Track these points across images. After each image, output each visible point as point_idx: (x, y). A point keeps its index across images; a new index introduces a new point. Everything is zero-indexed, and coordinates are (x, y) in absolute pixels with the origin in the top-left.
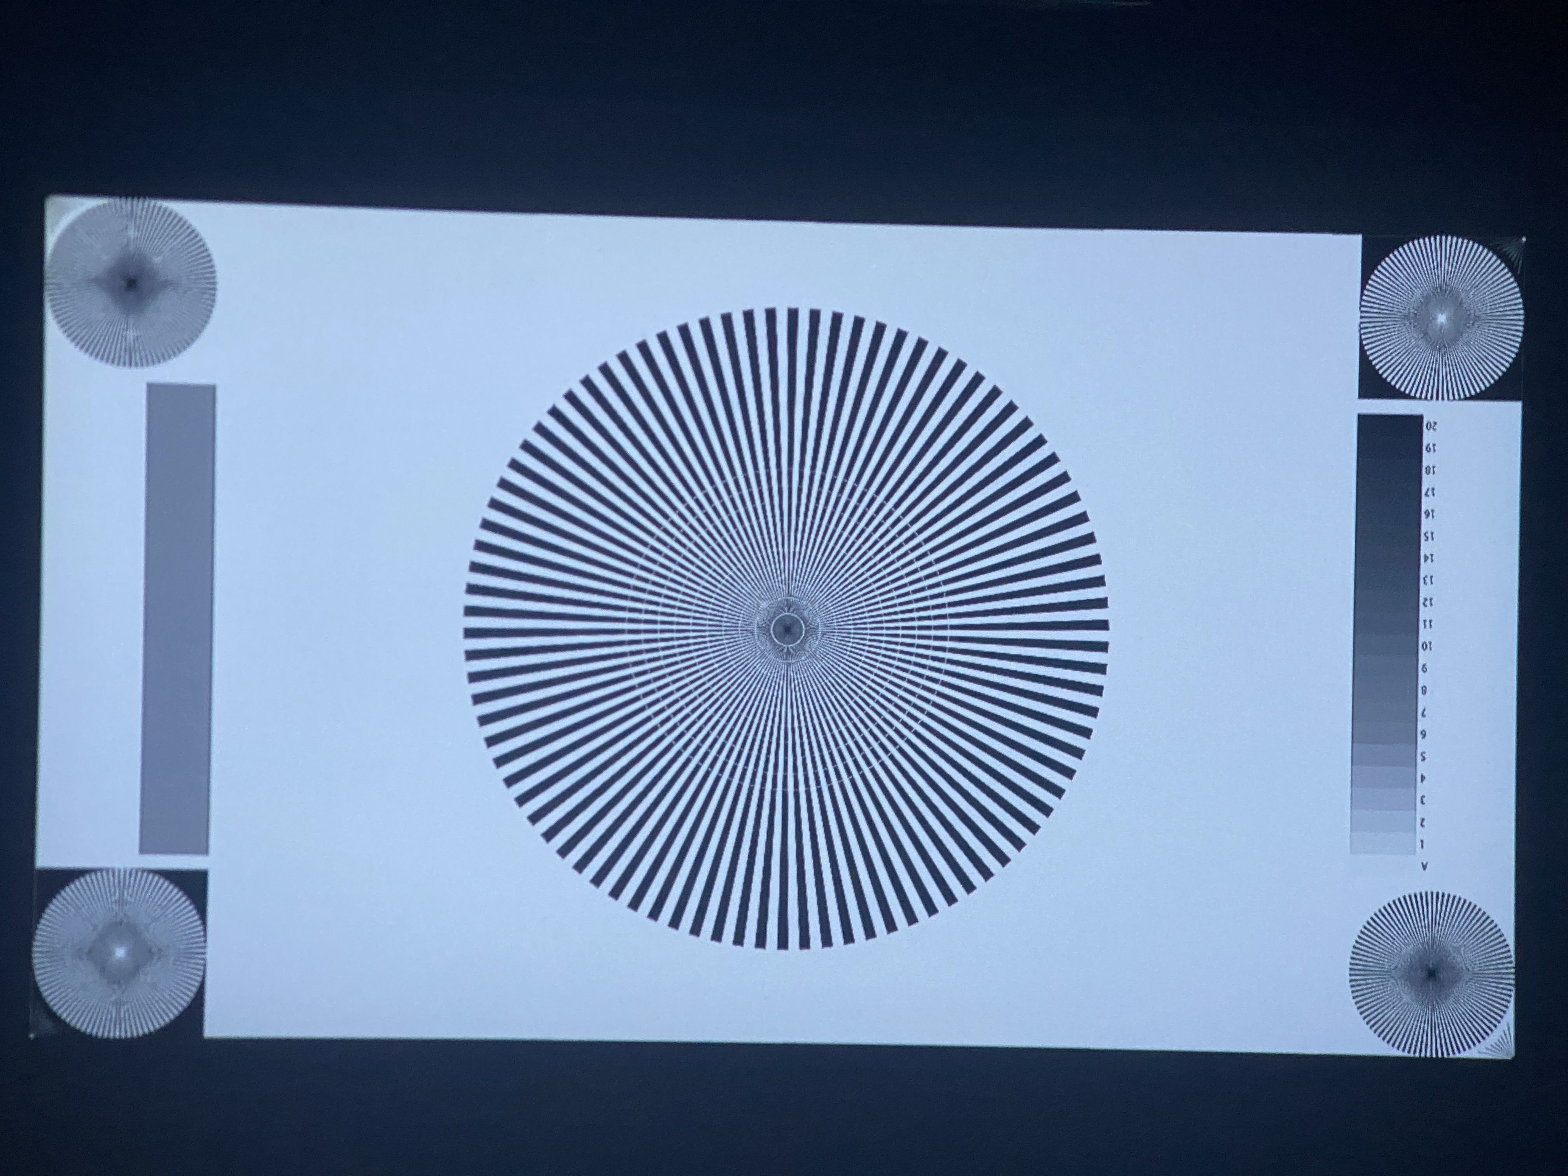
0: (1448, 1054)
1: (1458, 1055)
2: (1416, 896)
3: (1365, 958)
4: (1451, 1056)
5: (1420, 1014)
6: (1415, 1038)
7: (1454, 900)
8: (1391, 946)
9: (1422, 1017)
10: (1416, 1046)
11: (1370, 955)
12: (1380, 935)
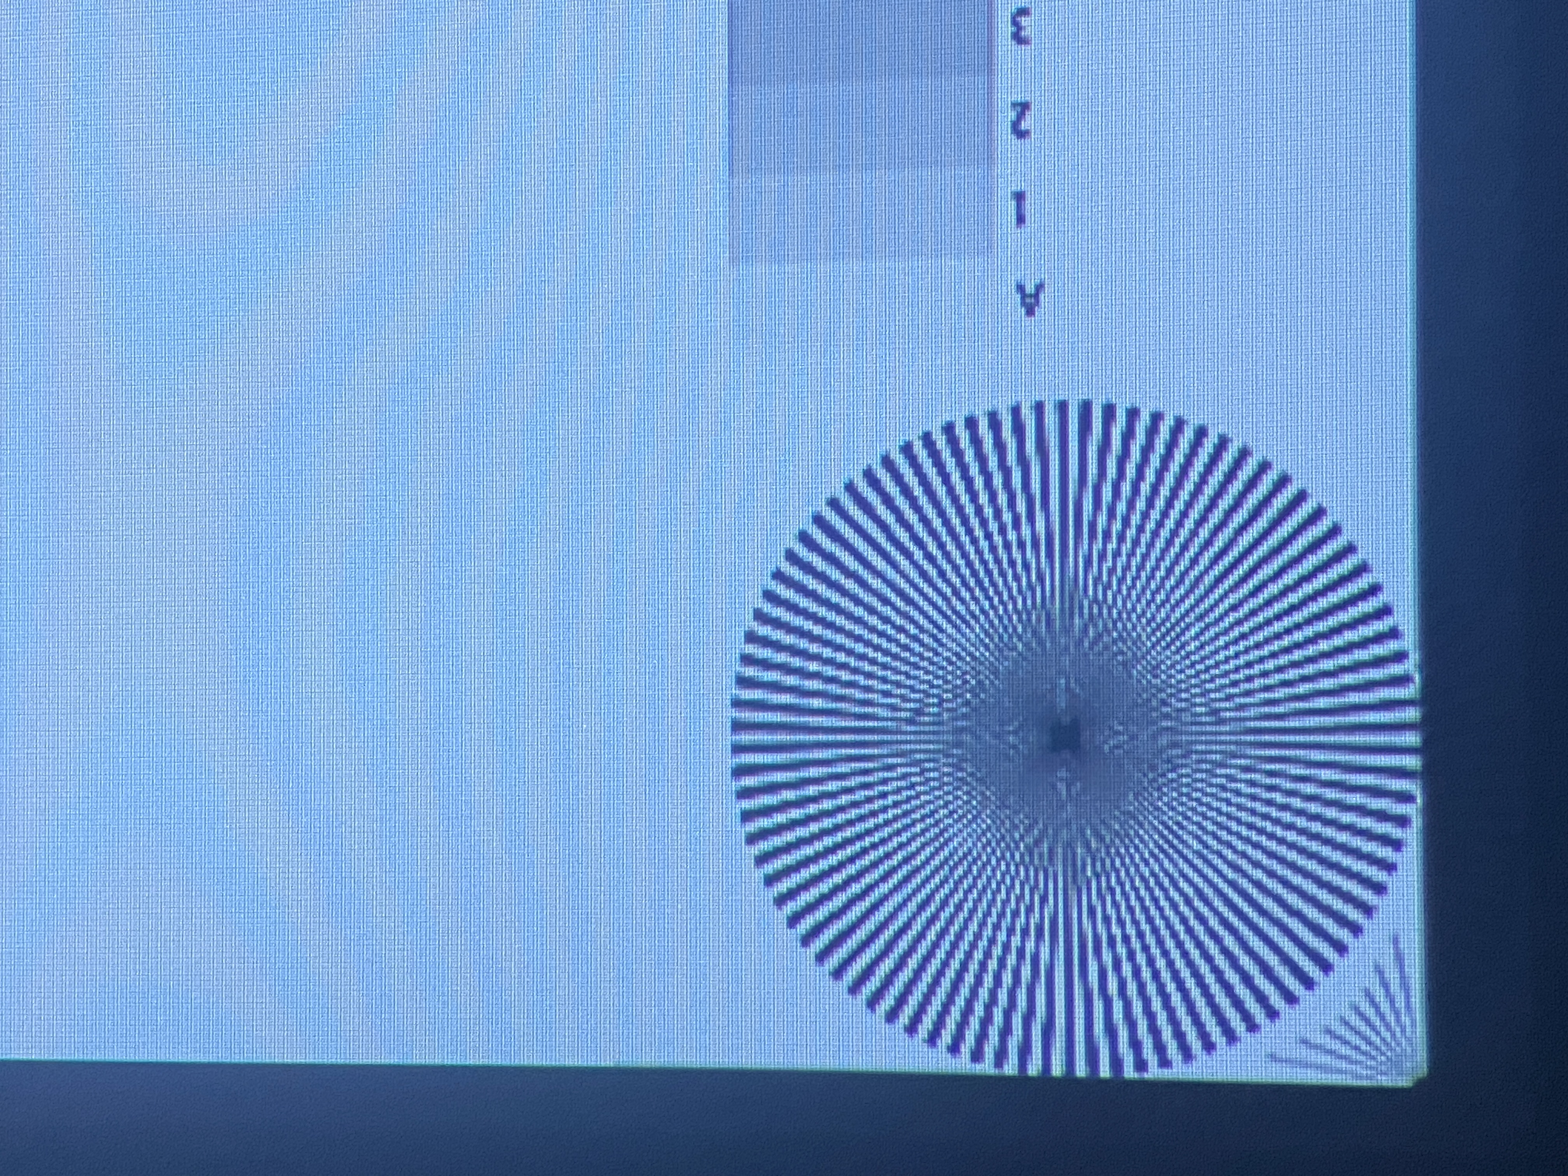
0: (1141, 1065)
1: (1179, 1071)
2: (995, 424)
3: (791, 680)
4: (1154, 1072)
5: (1020, 898)
6: (1003, 996)
7: (1152, 431)
8: (901, 629)
9: (1030, 910)
10: (1006, 1031)
11: (813, 667)
12: (850, 585)
